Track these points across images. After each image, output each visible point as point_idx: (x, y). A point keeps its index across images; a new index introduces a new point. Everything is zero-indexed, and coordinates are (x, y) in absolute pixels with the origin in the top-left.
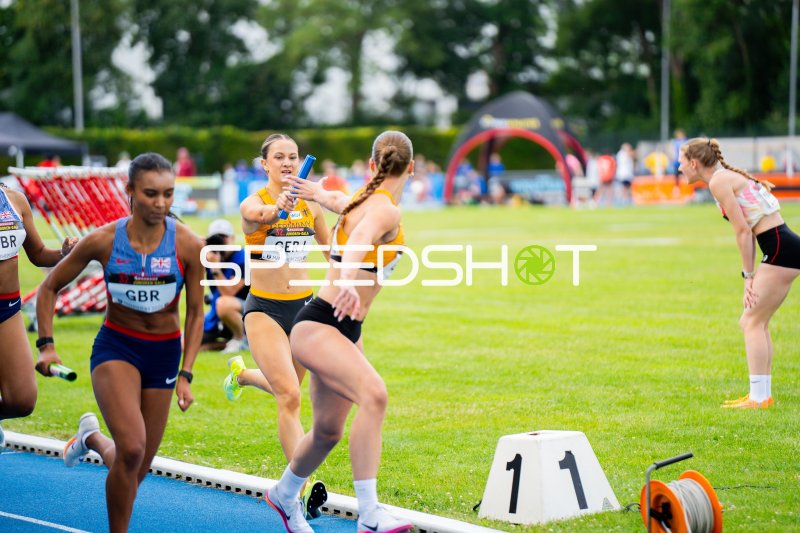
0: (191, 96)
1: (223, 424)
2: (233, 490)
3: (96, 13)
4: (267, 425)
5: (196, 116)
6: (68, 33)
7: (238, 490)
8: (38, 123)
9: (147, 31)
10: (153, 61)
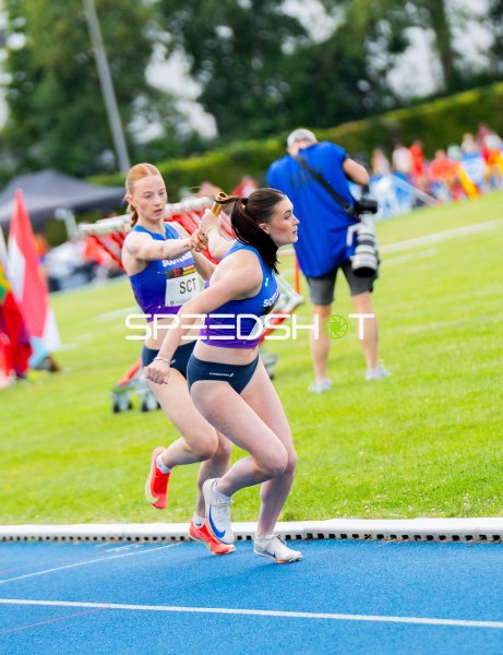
0: (247, 102)
1: (401, 468)
2: (436, 539)
3: (119, 29)
4: (453, 461)
5: (258, 125)
6: (92, 62)
7: (442, 538)
8: (81, 174)
9: (181, 38)
10: (194, 71)
